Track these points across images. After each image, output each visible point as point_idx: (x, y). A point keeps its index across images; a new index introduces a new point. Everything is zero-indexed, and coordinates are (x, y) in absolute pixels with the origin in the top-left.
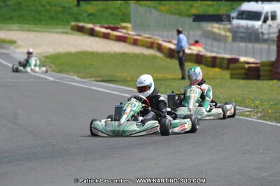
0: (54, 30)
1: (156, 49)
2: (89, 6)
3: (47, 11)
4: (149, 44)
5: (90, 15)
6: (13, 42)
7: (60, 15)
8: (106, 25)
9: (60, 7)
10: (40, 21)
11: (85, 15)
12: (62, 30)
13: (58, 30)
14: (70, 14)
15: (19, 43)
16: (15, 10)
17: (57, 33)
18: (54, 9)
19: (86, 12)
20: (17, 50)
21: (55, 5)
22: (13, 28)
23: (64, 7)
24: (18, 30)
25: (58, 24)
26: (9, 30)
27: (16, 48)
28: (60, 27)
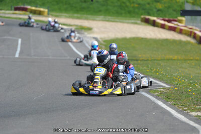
0: (127, 21)
1: (192, 36)
2: (158, 4)
3: (127, 6)
4: (189, 33)
5: (159, 10)
6: (89, 29)
7: (136, 10)
8: (167, 19)
9: (137, 4)
10: (121, 14)
11: (155, 10)
12: (133, 21)
13: (130, 21)
14: (143, 9)
15: (95, 30)
16: (103, 5)
17: (128, 23)
18: (132, 5)
19: (156, 8)
20: (88, 35)
21: (133, 3)
22: (98, 19)
23: (139, 4)
24: (100, 20)
25: (134, 17)
26: (94, 20)
27: (89, 34)
28: (135, 19)
